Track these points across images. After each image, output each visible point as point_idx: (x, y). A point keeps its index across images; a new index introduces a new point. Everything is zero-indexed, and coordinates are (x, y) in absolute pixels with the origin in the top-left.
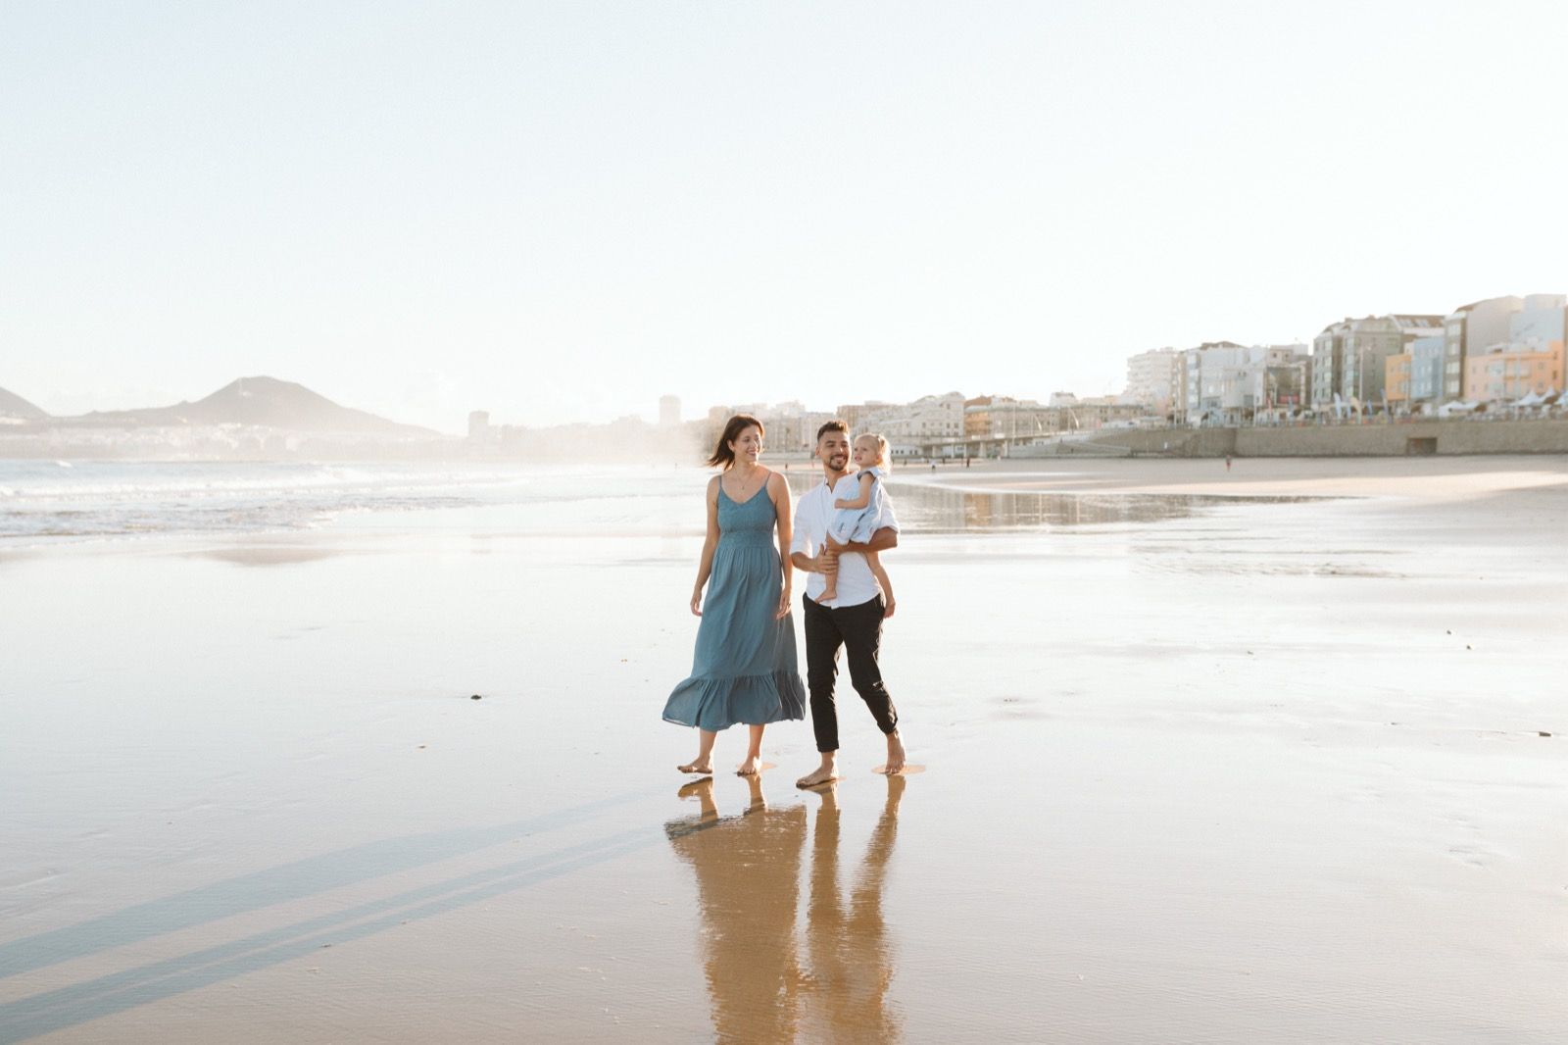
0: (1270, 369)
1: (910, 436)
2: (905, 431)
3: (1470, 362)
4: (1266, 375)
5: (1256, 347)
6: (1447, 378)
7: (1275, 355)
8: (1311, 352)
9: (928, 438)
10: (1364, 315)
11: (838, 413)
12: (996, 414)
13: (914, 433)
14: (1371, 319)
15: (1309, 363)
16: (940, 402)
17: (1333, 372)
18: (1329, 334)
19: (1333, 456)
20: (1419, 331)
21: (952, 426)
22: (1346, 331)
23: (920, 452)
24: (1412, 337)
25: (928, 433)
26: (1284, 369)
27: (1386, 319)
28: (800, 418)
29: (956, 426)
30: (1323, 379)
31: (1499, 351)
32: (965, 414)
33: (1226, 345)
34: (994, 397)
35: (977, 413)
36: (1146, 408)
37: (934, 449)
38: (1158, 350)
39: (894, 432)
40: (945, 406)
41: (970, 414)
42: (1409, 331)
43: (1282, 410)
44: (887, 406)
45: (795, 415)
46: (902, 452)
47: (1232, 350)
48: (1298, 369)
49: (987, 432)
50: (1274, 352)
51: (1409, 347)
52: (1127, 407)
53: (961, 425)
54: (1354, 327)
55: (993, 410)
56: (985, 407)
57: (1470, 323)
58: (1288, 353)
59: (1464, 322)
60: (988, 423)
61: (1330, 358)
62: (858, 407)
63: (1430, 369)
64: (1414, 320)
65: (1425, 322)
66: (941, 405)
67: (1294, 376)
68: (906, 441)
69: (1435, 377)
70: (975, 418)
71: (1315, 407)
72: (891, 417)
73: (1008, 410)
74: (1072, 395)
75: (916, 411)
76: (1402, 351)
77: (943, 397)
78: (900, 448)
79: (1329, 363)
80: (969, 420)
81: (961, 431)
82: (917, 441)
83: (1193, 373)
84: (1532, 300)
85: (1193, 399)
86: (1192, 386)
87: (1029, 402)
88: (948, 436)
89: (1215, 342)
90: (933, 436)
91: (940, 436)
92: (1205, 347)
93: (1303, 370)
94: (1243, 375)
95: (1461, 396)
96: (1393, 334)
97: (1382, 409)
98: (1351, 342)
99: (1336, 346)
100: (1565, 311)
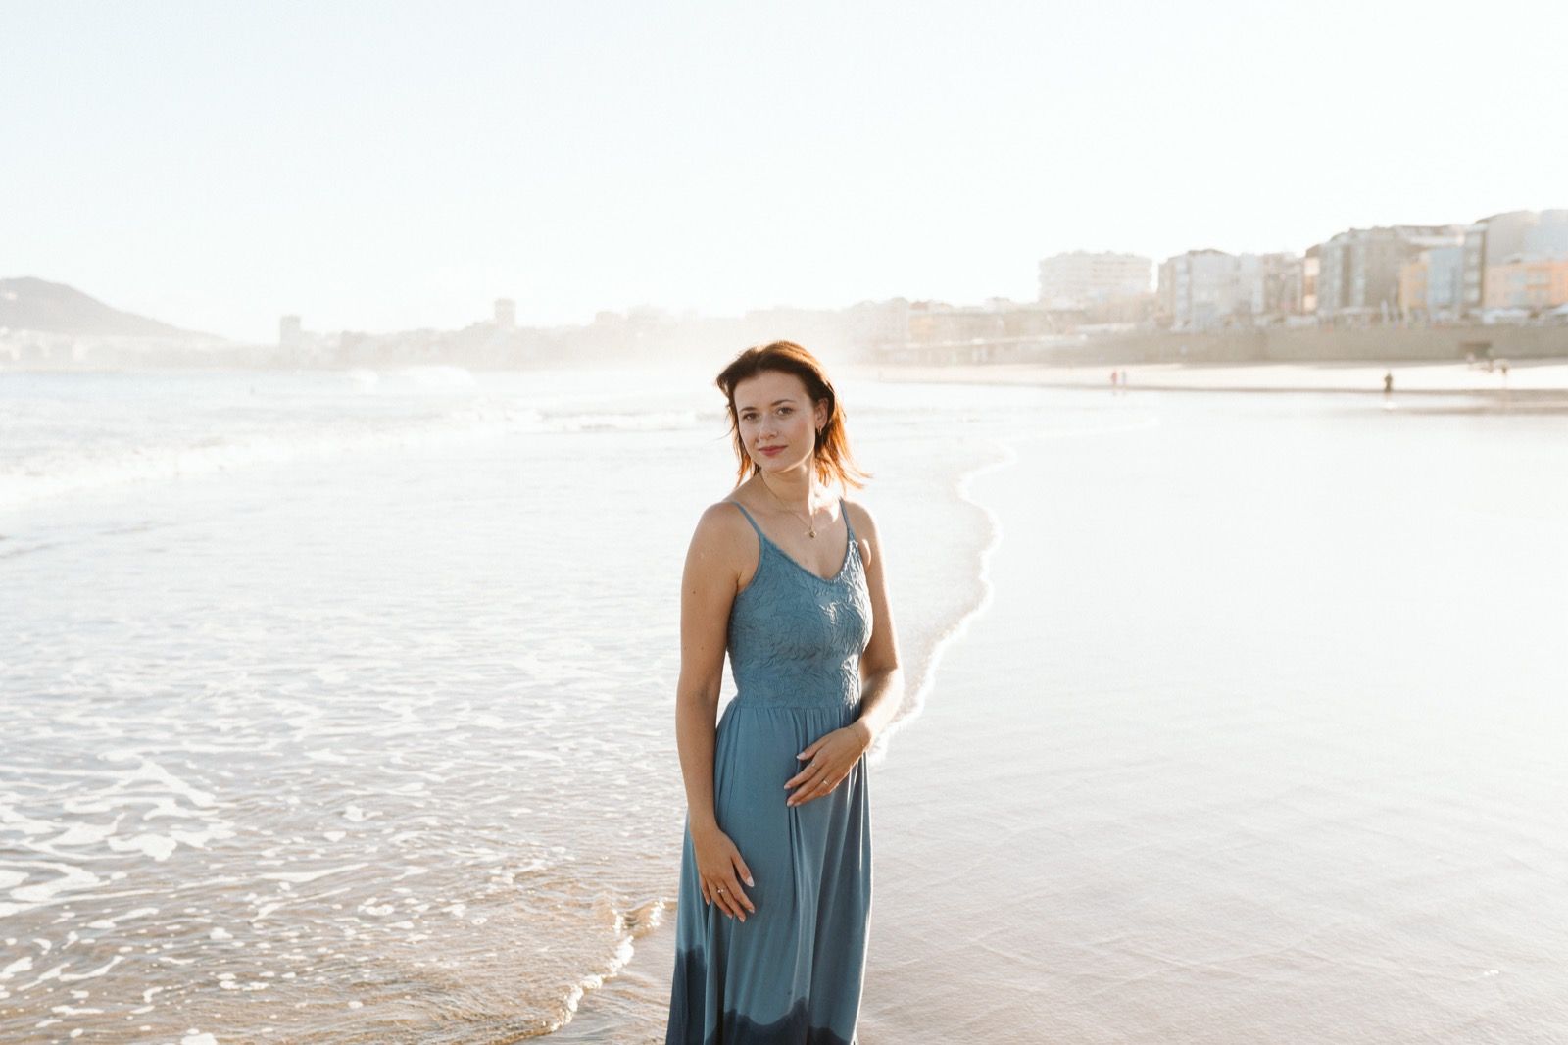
0: (1266, 276)
1: (856, 341)
3: (1491, 271)
4: (1263, 282)
5: (1245, 255)
6: (1468, 286)
7: (1268, 262)
8: (1300, 258)
12: (941, 318)
13: (859, 338)
14: (1377, 230)
17: (1341, 279)
18: (1336, 242)
20: (1427, 241)
22: (1354, 240)
24: (1420, 248)
25: (875, 339)
26: (1278, 276)
27: (1393, 230)
29: (903, 330)
30: (1331, 287)
31: (1517, 261)
32: (911, 318)
33: (1215, 252)
34: (930, 301)
38: (1070, 253)
42: (1415, 240)
47: (1221, 257)
50: (1266, 259)
51: (1425, 256)
52: (1071, 312)
54: (1362, 236)
55: (937, 315)
57: (1489, 233)
58: (1278, 259)
59: (1484, 234)
60: (932, 328)
61: (1339, 267)
63: (1448, 277)
64: (1418, 230)
65: (1429, 232)
66: (885, 311)
67: (1290, 281)
68: (852, 347)
69: (1453, 285)
74: (1008, 300)
76: (1414, 258)
79: (1338, 270)
81: (907, 336)
82: (868, 347)
83: (1184, 279)
84: (1548, 214)
85: (1181, 305)
86: (1182, 292)
89: (1201, 247)
90: (880, 341)
92: (1192, 253)
94: (1236, 281)
95: (1480, 303)
96: (1403, 244)
97: (1401, 316)
98: (1361, 251)
99: (1346, 252)
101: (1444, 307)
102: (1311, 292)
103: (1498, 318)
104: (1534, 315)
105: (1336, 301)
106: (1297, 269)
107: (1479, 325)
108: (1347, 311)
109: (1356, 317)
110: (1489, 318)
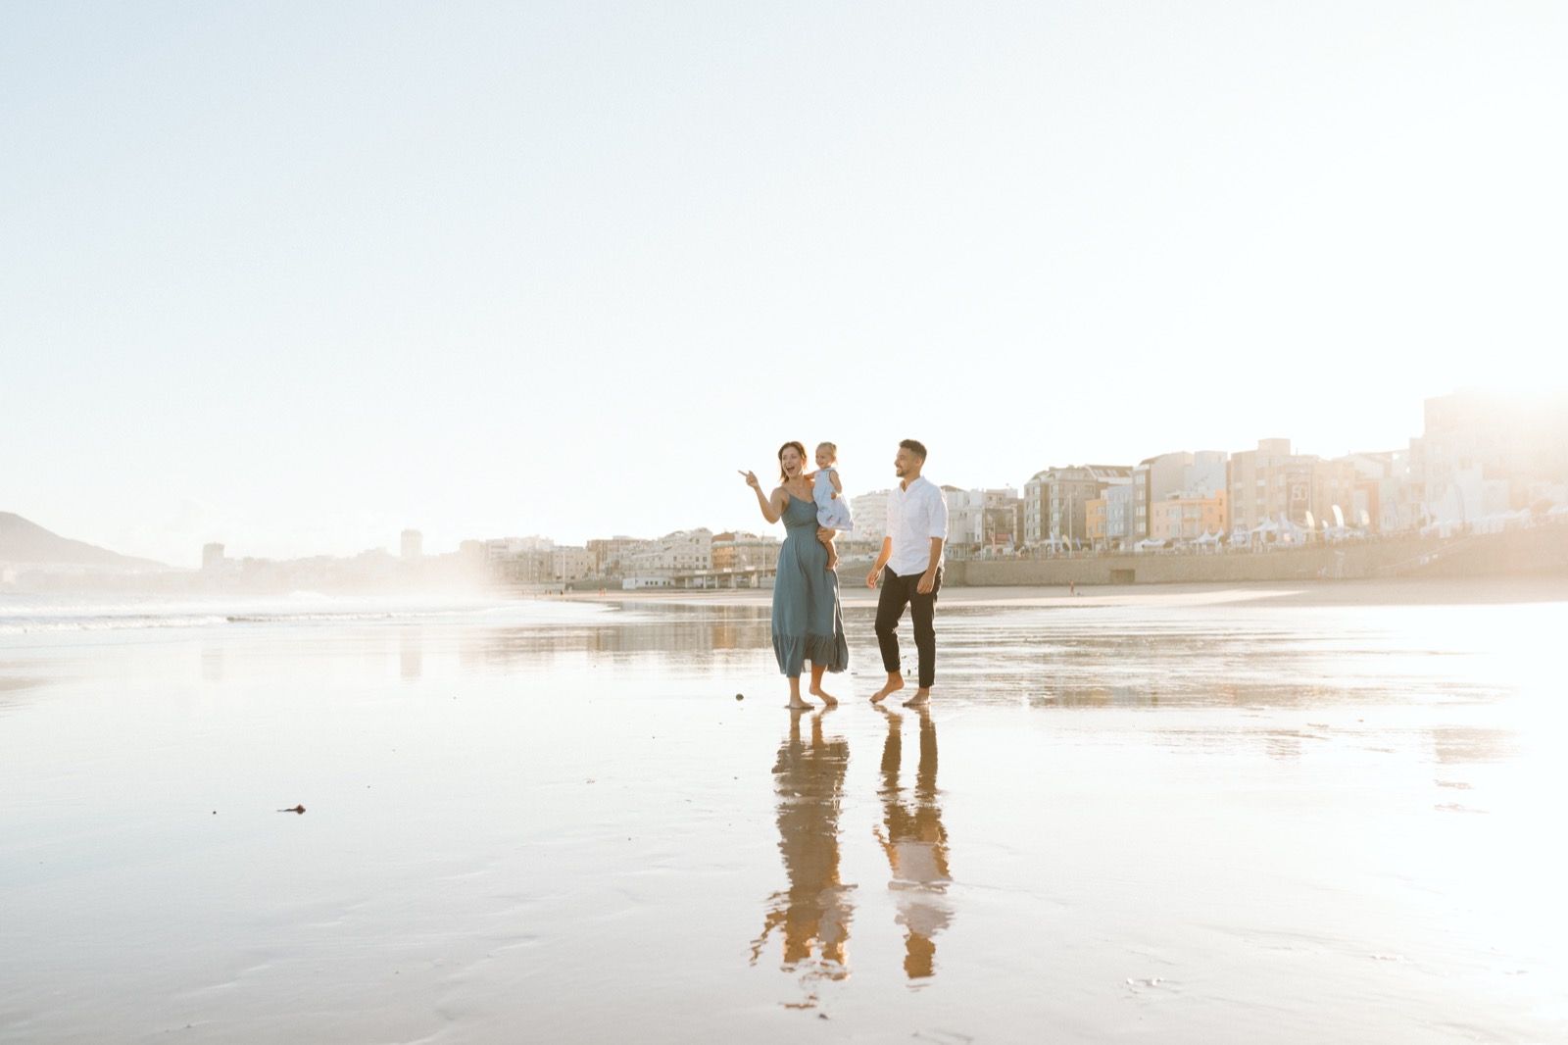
0: (987, 510)
1: (662, 568)
2: (657, 564)
3: (1155, 506)
4: (984, 516)
5: (975, 491)
6: (1136, 519)
7: (991, 498)
8: (1021, 495)
9: (679, 570)
10: (1065, 466)
11: (587, 547)
12: (740, 549)
13: (666, 566)
14: (1071, 469)
15: (1021, 506)
16: (689, 538)
17: (1041, 513)
18: (1036, 481)
19: (1050, 585)
20: (1111, 480)
21: (701, 559)
22: (1051, 479)
23: (673, 583)
24: (1106, 485)
25: (679, 566)
26: (999, 510)
27: (1084, 469)
28: (552, 552)
29: (705, 559)
30: (1034, 520)
31: (1176, 497)
32: (713, 548)
34: (737, 533)
35: (723, 547)
36: (873, 544)
37: (687, 581)
38: (878, 492)
39: (647, 565)
40: (694, 540)
41: (715, 549)
42: (1102, 479)
43: (999, 546)
44: (634, 541)
45: (547, 549)
46: (656, 583)
47: (954, 493)
48: (1011, 511)
49: (731, 565)
50: (990, 495)
51: (1104, 493)
53: (709, 559)
54: (1058, 475)
55: (738, 545)
56: (726, 543)
57: (1152, 472)
58: (1001, 496)
59: (1148, 473)
60: (733, 557)
61: (1039, 502)
62: (607, 541)
63: (1122, 512)
64: (1106, 470)
65: (1115, 472)
66: (691, 540)
67: (1008, 516)
68: (658, 573)
69: (1126, 519)
70: (721, 552)
71: (1027, 543)
72: (643, 551)
73: (751, 545)
75: (666, 546)
76: (1098, 496)
77: (692, 532)
78: (654, 580)
79: (1038, 505)
80: (716, 554)
81: (709, 564)
82: (670, 573)
84: (1200, 455)
87: (770, 538)
88: (697, 568)
90: (684, 568)
91: (690, 568)
93: (1015, 511)
94: (964, 515)
95: (1146, 535)
96: (1090, 482)
98: (1056, 488)
99: (1045, 486)
100: (1228, 465)
101: (1116, 538)
103: (1148, 547)
104: (1169, 544)
105: (1038, 534)
106: (1014, 506)
107: (1133, 555)
108: (1046, 542)
109: (1055, 547)
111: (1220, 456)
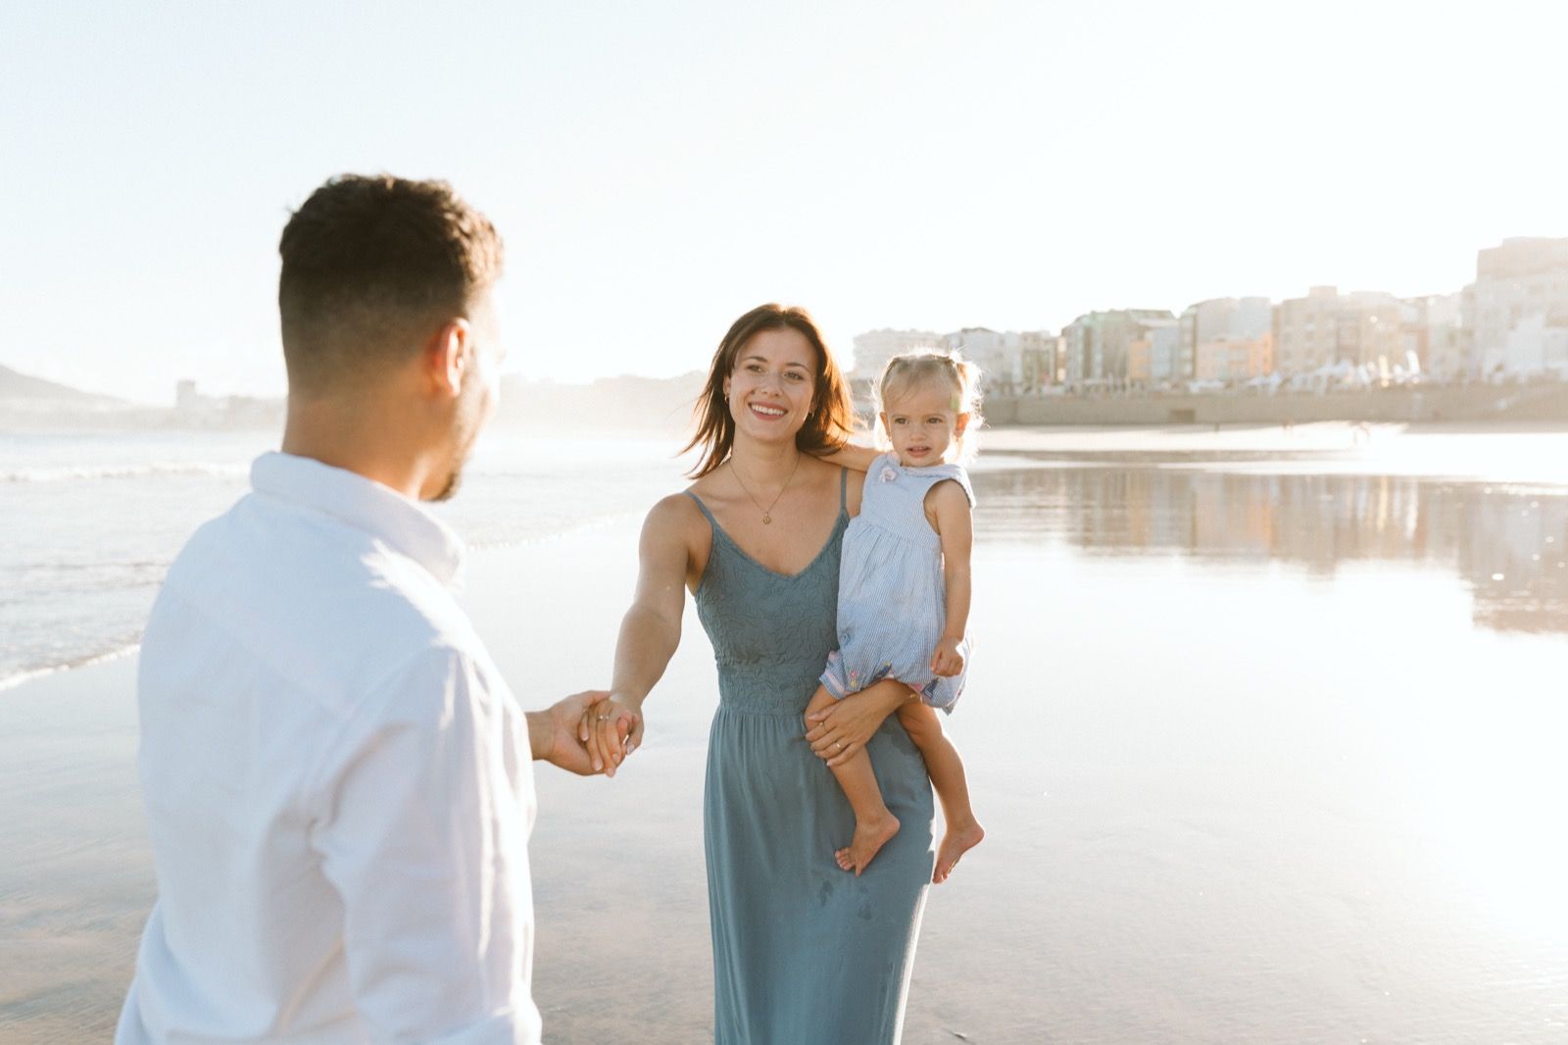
0: (1026, 352)
3: (1201, 348)
4: (1022, 357)
5: (1009, 333)
6: (1183, 361)
7: (1026, 340)
8: (1057, 337)
10: (1106, 309)
14: (1112, 312)
17: (1084, 354)
18: (1077, 325)
22: (1093, 321)
24: (1148, 328)
26: (1035, 351)
27: (1126, 314)
30: (1075, 361)
31: (1222, 340)
33: (984, 330)
42: (1143, 322)
43: (1039, 386)
47: (988, 335)
48: (1047, 352)
50: (1025, 336)
51: (1149, 336)
54: (1100, 318)
57: (1199, 316)
58: (1036, 337)
59: (1195, 317)
61: (1081, 344)
63: (1167, 354)
64: (1146, 313)
65: (1154, 315)
67: (1044, 354)
69: (1171, 360)
76: (1141, 338)
79: (1080, 346)
84: (1245, 301)
89: (972, 326)
92: (965, 331)
93: (1052, 352)
94: (1000, 355)
95: (1193, 376)
96: (1134, 325)
97: (1124, 387)
98: (1099, 330)
99: (1085, 333)
100: (1276, 310)
101: (1163, 379)
102: (1064, 366)
103: (1201, 388)
104: (1229, 385)
105: (1080, 374)
106: (1050, 347)
107: (1187, 395)
108: (1089, 382)
109: (1097, 387)
110: (1195, 388)
111: (1265, 300)
